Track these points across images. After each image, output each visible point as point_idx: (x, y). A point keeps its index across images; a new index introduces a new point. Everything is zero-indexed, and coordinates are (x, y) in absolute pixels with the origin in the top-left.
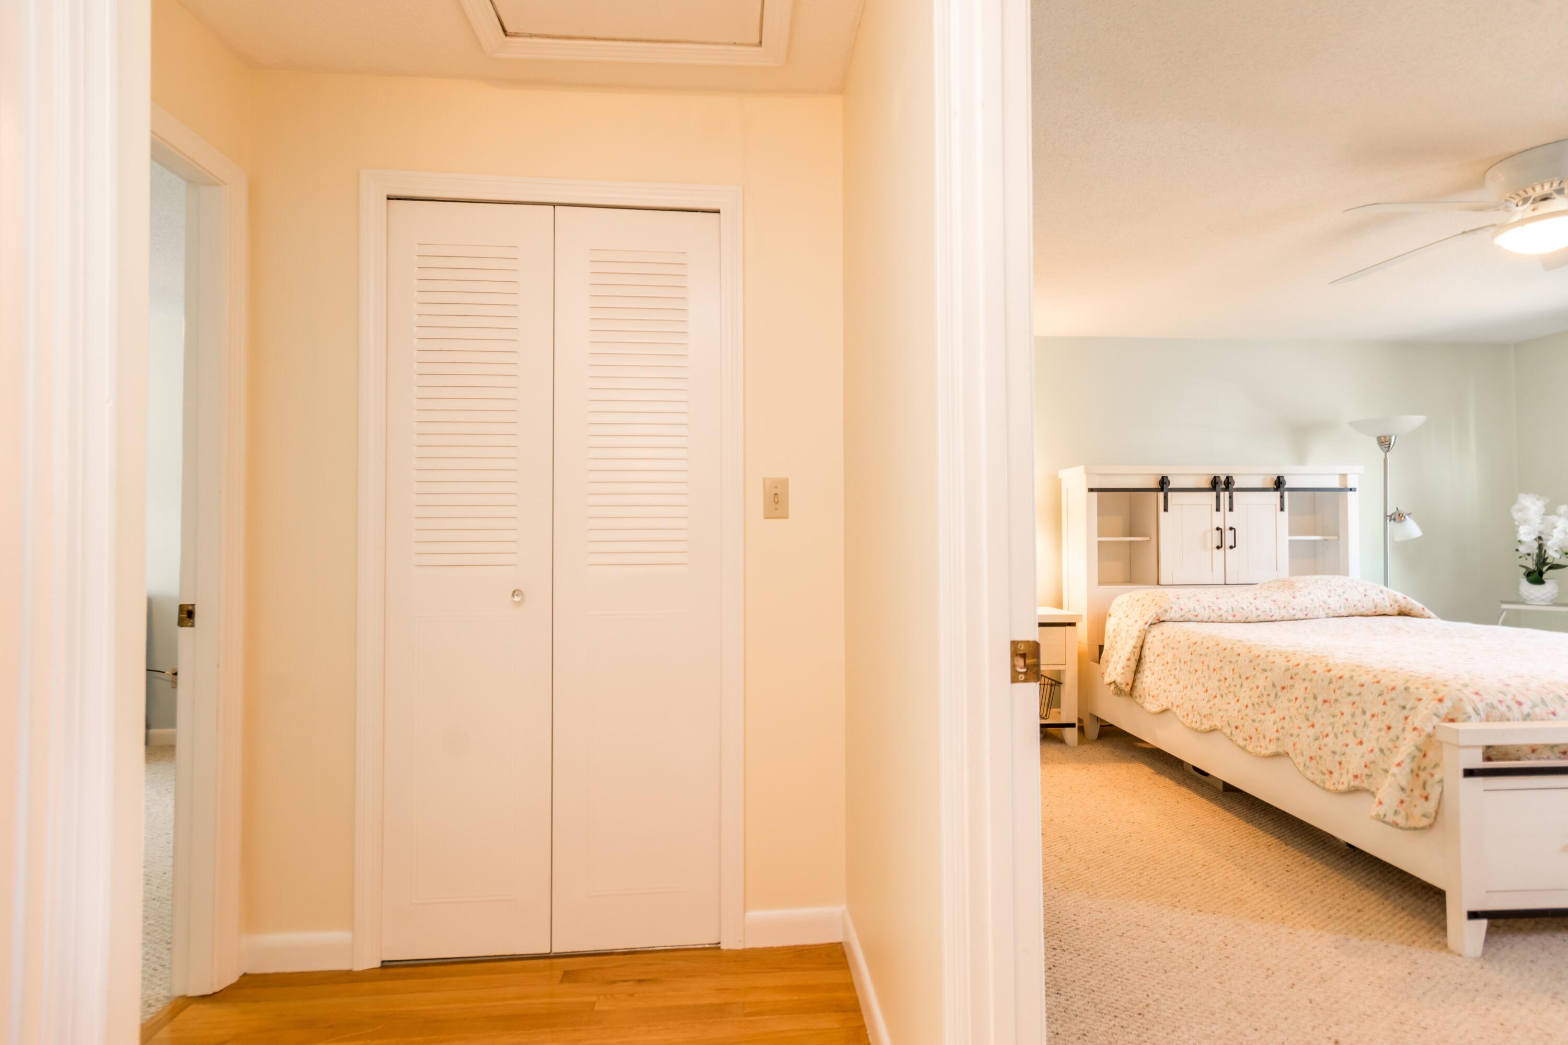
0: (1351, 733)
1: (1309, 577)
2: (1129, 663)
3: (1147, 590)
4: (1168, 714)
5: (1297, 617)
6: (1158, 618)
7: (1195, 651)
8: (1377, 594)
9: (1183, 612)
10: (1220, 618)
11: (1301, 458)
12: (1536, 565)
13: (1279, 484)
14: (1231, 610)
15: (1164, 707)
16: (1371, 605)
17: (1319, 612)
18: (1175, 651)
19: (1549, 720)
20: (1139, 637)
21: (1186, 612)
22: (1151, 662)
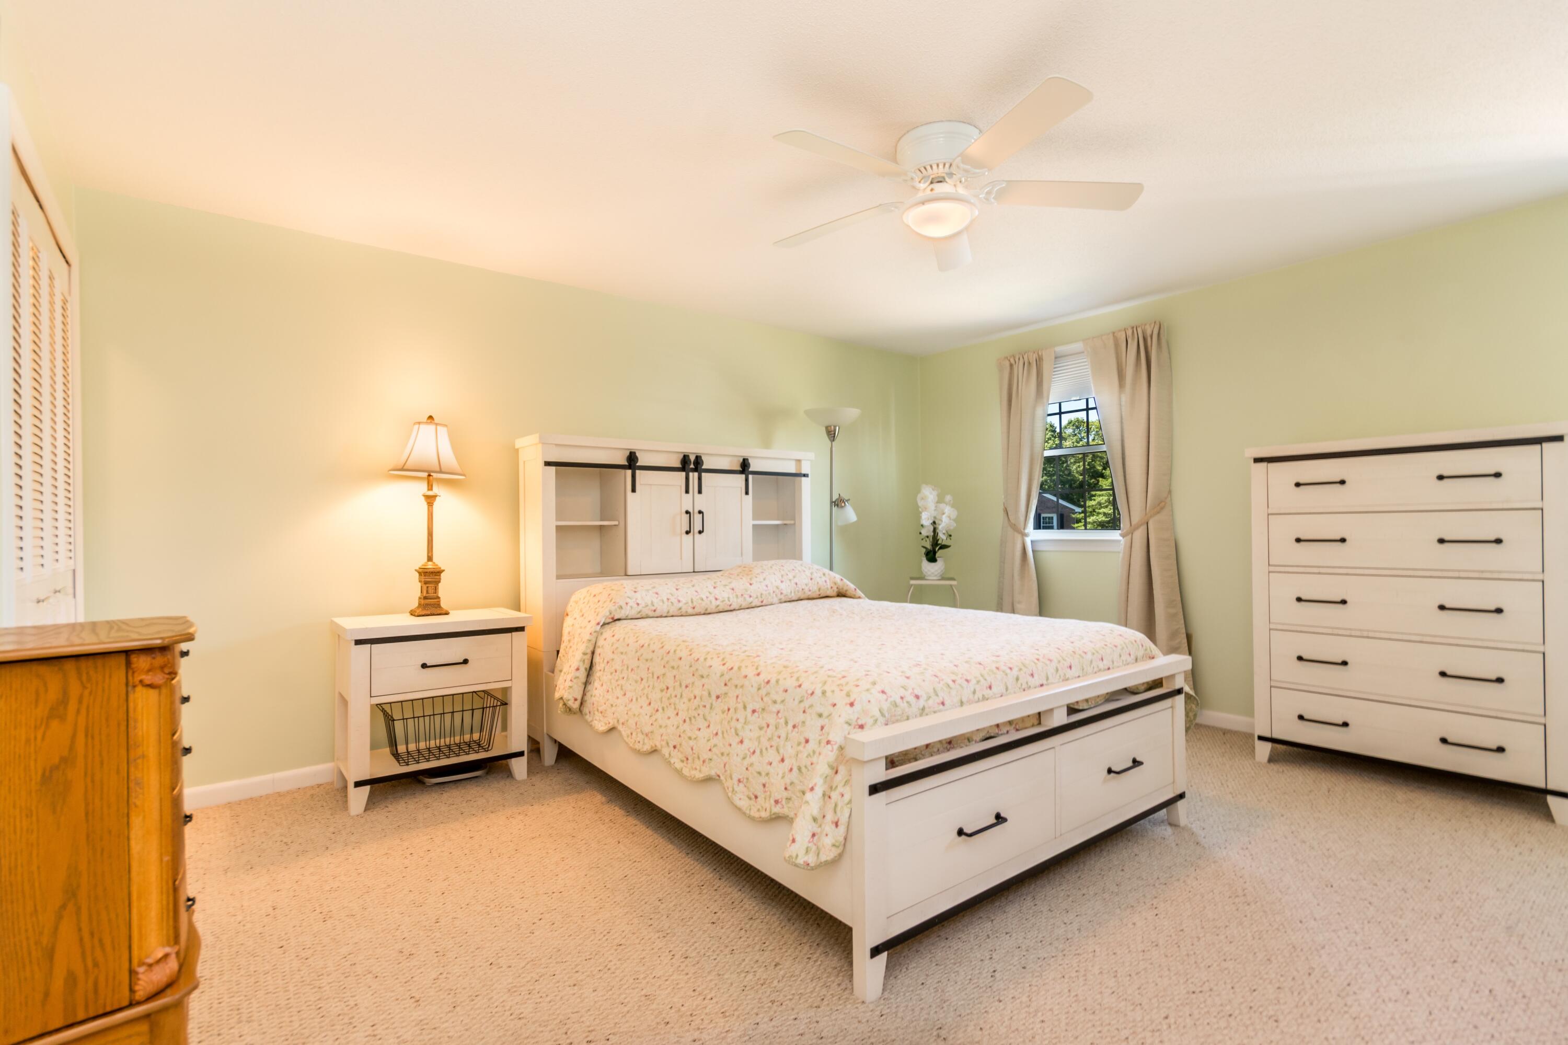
0: (774, 748)
1: (765, 562)
2: (578, 674)
3: (605, 583)
4: (614, 734)
5: (753, 605)
6: (612, 616)
7: (642, 655)
8: (821, 577)
9: (640, 608)
10: (679, 612)
11: (767, 443)
12: (932, 545)
13: (744, 467)
14: (690, 602)
15: (611, 726)
16: (815, 588)
17: (773, 598)
18: (623, 657)
19: (940, 711)
20: (590, 640)
21: (643, 607)
22: (601, 670)
